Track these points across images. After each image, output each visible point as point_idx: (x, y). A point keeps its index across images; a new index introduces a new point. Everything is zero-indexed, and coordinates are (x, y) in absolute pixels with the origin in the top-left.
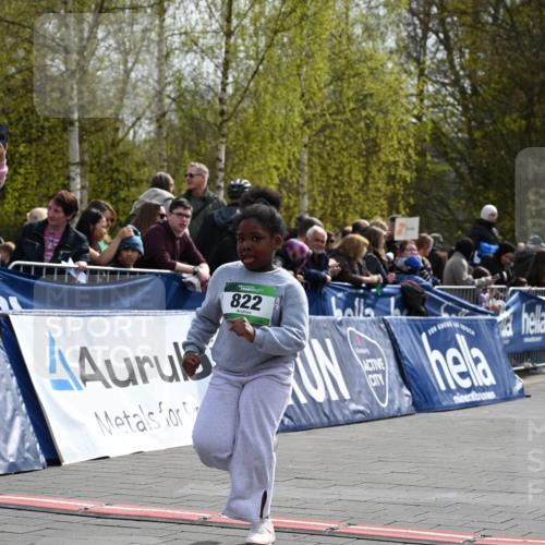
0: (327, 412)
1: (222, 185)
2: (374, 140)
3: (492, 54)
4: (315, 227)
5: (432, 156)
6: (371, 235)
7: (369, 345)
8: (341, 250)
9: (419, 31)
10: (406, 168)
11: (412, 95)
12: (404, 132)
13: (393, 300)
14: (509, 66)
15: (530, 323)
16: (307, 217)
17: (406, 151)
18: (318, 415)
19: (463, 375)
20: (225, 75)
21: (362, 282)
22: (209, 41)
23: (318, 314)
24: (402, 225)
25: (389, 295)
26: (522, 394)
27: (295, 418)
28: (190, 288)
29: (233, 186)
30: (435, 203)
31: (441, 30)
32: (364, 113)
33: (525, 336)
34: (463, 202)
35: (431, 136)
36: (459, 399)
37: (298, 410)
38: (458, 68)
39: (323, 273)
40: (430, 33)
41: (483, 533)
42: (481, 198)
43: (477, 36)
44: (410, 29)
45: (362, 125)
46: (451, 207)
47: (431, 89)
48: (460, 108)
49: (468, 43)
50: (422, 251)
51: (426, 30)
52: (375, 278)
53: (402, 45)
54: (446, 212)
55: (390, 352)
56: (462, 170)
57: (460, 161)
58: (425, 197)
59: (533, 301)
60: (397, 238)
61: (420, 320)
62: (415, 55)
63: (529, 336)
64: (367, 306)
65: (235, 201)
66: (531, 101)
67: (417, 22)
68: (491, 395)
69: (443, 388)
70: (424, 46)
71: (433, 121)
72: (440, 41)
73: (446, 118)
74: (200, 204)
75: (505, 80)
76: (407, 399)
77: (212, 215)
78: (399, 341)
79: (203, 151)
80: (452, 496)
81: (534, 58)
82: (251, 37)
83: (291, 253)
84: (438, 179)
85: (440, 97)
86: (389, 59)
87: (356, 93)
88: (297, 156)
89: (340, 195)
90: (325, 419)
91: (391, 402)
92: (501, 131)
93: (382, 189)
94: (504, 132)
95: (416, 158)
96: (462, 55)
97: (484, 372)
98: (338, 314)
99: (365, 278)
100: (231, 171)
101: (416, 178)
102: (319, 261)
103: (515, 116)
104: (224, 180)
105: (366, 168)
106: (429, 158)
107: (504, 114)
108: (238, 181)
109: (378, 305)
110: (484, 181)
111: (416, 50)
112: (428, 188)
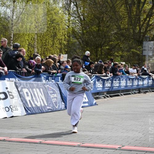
0: (41, 109)
1: (12, 45)
2: (55, 33)
3: (89, 9)
4: (38, 57)
5: (72, 37)
6: (54, 59)
7: (53, 90)
8: (46, 63)
9: (69, 2)
10: (65, 41)
11: (66, 20)
12: (64, 30)
13: (60, 77)
14: (94, 12)
15: (98, 84)
16: (36, 54)
17: (65, 36)
18: (38, 110)
20: (13, 14)
21: (51, 72)
22: (8, 3)
23: (38, 81)
24: (63, 56)
25: (59, 76)
26: (96, 104)
27: (31, 111)
28: (2, 74)
29: (14, 45)
30: (73, 50)
31: (75, 2)
32: (53, 25)
33: (97, 88)
34: (81, 50)
35: (72, 32)
37: (32, 109)
38: (79, 13)
39: (40, 70)
40: (72, 3)
41: (83, 143)
42: (86, 49)
43: (85, 4)
44: (66, 1)
45: (52, 28)
46: (77, 52)
47: (72, 18)
48: (80, 24)
49: (82, 5)
50: (68, 64)
51: (71, 2)
52: (55, 71)
53: (64, 6)
55: (59, 92)
56: (80, 41)
57: (79, 39)
58: (70, 49)
59: (99, 78)
60: (61, 60)
62: (67, 9)
63: (98, 88)
64: (52, 79)
65: (15, 49)
66: (99, 22)
68: (87, 104)
70: (70, 6)
71: (72, 28)
72: (75, 5)
73: (76, 27)
74: (5, 50)
75: (92, 16)
76: (63, 105)
77: (8, 53)
78: (61, 89)
79: (7, 35)
81: (100, 10)
82: (21, 3)
83: (30, 64)
84: (73, 44)
85: (74, 21)
86: (60, 10)
87: (51, 19)
88: (34, 37)
89: (46, 48)
90: (40, 111)
91: (59, 106)
92: (91, 31)
93: (58, 46)
94: (92, 31)
95: (68, 38)
96: (81, 9)
98: (44, 81)
99: (52, 71)
100: (15, 41)
101: (67, 43)
102: (39, 67)
103: (95, 26)
104: (13, 43)
105: (53, 40)
106: (71, 38)
107: (92, 26)
108: (16, 44)
109: (55, 79)
110: (86, 45)
111: (68, 7)
112: (71, 46)
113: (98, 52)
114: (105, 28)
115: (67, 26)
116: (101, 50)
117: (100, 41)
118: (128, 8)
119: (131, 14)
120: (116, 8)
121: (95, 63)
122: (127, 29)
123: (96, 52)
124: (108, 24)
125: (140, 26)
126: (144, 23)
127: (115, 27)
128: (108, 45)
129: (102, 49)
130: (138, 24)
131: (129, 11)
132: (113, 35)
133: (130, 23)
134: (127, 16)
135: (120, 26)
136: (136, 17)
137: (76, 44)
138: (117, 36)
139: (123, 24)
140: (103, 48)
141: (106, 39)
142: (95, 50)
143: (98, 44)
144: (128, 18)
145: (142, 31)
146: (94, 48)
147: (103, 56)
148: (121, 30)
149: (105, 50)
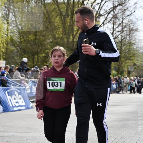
5: (11, 45)
9: (7, 12)
10: (3, 48)
11: (5, 29)
12: (3, 39)
17: (3, 44)
19: (17, 102)
26: (32, 107)
30: (11, 58)
33: (33, 92)
34: (18, 57)
35: (10, 40)
36: (15, 109)
40: (10, 13)
42: (23, 57)
44: (5, 12)
46: (15, 59)
47: (10, 27)
48: (18, 33)
50: (6, 70)
53: (3, 16)
54: (14, 60)
56: (18, 49)
58: (8, 56)
59: (36, 83)
61: (5, 88)
62: (6, 18)
67: (7, 10)
68: (24, 108)
69: (11, 106)
70: (9, 16)
71: (11, 36)
73: (14, 35)
76: (1, 109)
80: (11, 134)
84: (12, 52)
85: (13, 30)
94: (29, 39)
95: (6, 46)
97: (22, 102)
101: (6, 51)
106: (9, 46)
107: (29, 35)
110: (24, 52)
111: (6, 17)
112: (9, 53)
113: (35, 59)
114: (41, 37)
115: (6, 34)
116: (37, 57)
117: (37, 49)
118: (63, 19)
119: (65, 25)
120: (52, 18)
121: (31, 69)
122: (62, 38)
123: (33, 60)
124: (44, 33)
125: (73, 36)
126: (77, 33)
127: (51, 36)
128: (44, 53)
129: (39, 57)
130: (71, 34)
131: (63, 22)
132: (48, 43)
133: (65, 33)
134: (62, 26)
135: (55, 35)
136: (70, 27)
137: (14, 51)
138: (52, 45)
139: (58, 34)
140: (39, 55)
141: (42, 47)
142: (32, 57)
143: (35, 52)
144: (62, 28)
145: (75, 40)
146: (32, 56)
147: (39, 63)
148: (56, 39)
149: (41, 57)
